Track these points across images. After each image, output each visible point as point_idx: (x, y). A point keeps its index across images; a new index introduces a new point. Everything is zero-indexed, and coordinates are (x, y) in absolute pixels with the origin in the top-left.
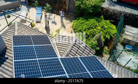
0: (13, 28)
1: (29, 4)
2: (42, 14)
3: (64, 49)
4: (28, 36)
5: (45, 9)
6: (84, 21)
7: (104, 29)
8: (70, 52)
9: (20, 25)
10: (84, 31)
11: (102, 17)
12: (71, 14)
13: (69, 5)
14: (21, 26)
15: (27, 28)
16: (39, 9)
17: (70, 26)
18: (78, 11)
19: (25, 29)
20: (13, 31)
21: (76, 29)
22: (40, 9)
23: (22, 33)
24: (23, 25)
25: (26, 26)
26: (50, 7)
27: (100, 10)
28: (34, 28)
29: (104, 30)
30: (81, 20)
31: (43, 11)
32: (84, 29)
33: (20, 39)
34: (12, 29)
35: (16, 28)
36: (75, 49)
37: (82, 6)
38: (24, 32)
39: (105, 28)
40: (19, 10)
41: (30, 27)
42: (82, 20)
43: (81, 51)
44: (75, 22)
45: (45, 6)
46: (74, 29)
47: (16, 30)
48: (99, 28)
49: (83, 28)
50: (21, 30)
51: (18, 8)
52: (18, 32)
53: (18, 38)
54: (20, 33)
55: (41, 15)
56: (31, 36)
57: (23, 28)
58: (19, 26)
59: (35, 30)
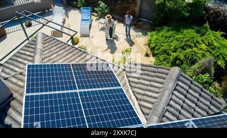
0: (33, 46)
1: (67, 3)
2: (92, 20)
3: (150, 96)
4: (66, 65)
5: (97, 12)
6: (171, 33)
7: (213, 49)
8: (168, 105)
9: (47, 41)
10: (173, 52)
11: (207, 25)
12: (143, 21)
13: (140, 4)
14: (51, 43)
15: (62, 47)
16: (85, 11)
17: (144, 43)
18: (159, 15)
19: (59, 49)
20: (32, 54)
21: (157, 48)
22: (87, 11)
23: (51, 57)
24: (54, 41)
25: (62, 42)
26: (106, 9)
27: (204, 12)
28: (76, 46)
29: (212, 51)
30: (165, 32)
31: (94, 15)
32: (172, 48)
33: (45, 75)
34: (30, 49)
35: (39, 46)
36: (178, 97)
37: (168, 4)
38: (55, 55)
39: (215, 47)
40: (51, 13)
41: (69, 45)
42: (168, 30)
43: (193, 102)
44: (153, 36)
45: (98, 5)
46: (153, 49)
47: (38, 51)
48: (204, 46)
49: (171, 46)
50: (50, 52)
51: (48, 10)
52: (43, 57)
53: (41, 70)
54: (48, 59)
55: (89, 23)
56: (73, 65)
57: (55, 48)
58: (45, 43)
59: (81, 51)
